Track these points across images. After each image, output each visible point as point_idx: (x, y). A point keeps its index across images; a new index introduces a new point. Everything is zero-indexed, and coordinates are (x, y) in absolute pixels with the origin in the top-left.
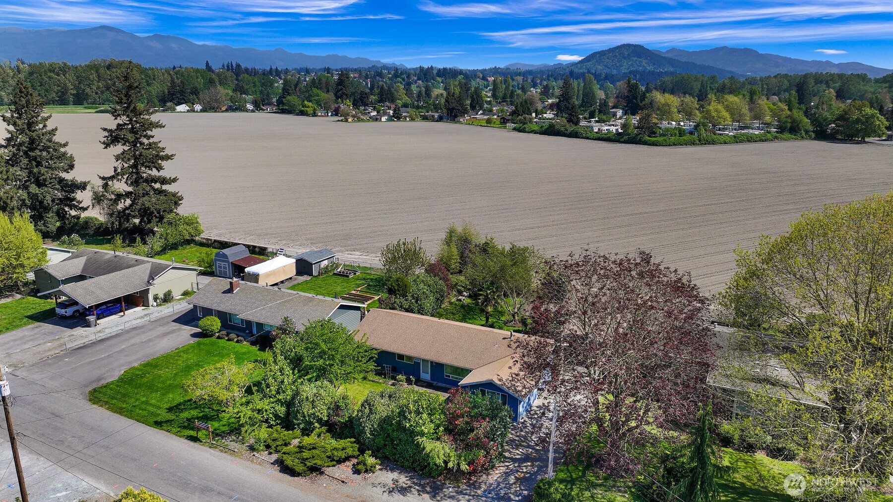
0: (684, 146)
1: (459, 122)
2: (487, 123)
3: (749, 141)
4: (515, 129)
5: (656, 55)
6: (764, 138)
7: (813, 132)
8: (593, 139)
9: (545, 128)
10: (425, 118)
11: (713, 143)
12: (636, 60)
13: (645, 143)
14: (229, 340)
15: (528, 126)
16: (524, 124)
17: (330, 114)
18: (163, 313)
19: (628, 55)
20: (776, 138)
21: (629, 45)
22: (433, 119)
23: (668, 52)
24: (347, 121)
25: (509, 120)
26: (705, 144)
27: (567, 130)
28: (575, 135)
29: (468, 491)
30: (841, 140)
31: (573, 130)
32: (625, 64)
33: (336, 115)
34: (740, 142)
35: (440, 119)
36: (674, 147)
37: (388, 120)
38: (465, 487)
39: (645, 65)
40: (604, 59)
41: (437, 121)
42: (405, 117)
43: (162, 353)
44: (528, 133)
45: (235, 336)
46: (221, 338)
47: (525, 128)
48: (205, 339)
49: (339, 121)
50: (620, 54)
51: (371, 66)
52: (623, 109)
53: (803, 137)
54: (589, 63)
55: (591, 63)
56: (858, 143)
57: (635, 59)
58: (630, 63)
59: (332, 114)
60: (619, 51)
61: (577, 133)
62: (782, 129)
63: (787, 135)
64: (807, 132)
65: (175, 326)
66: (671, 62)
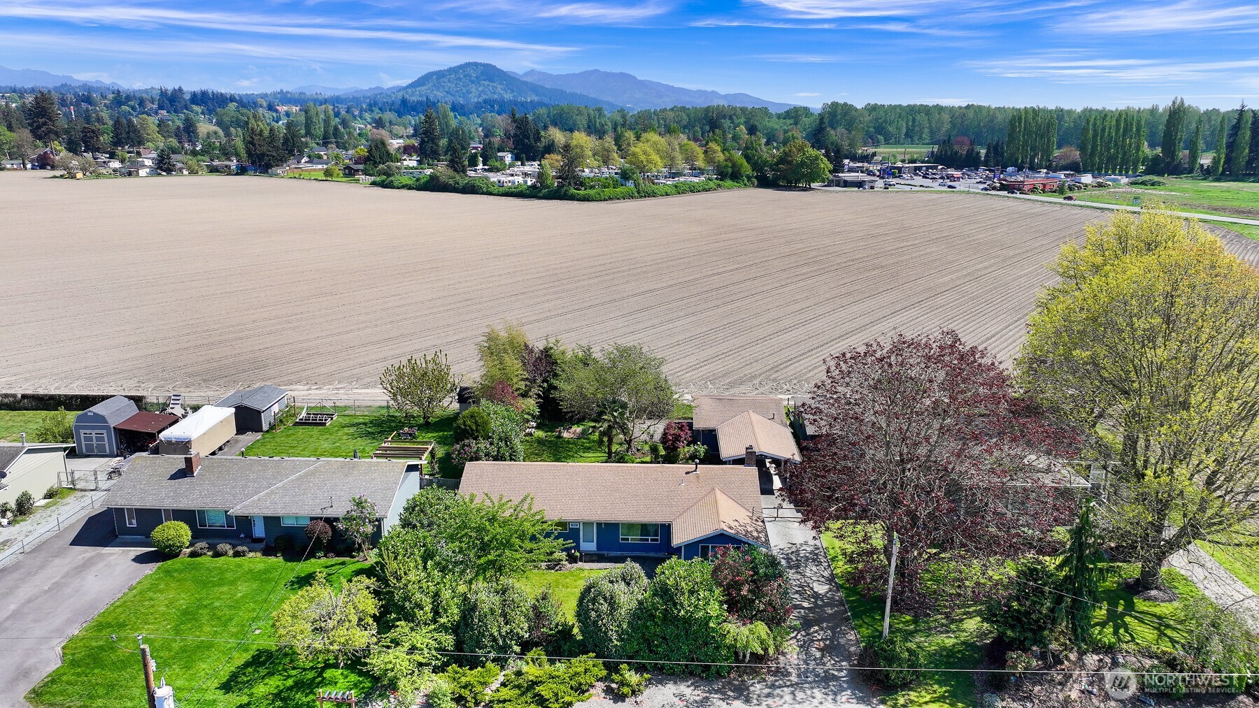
0: (622, 200)
1: (277, 175)
2: (326, 175)
3: (692, 191)
4: (374, 184)
5: (514, 78)
6: (707, 187)
7: (756, 177)
8: (498, 195)
9: (422, 181)
10: (213, 170)
11: (653, 195)
12: (488, 85)
13: (572, 198)
14: (217, 555)
15: (397, 179)
16: (389, 175)
17: (29, 166)
18: (36, 535)
19: (477, 77)
20: (719, 186)
21: (476, 64)
22: (227, 171)
23: (526, 74)
24: (73, 177)
25: (358, 171)
26: (645, 197)
27: (458, 183)
28: (471, 189)
29: (781, 682)
30: (784, 186)
31: (467, 183)
32: (474, 90)
33: (43, 167)
34: (683, 193)
35: (242, 171)
36: (610, 202)
37: (151, 174)
38: (773, 678)
39: (501, 92)
40: (444, 82)
41: (237, 174)
42: (181, 170)
43: (109, 600)
44: (398, 188)
45: (228, 547)
46: (200, 555)
47: (392, 182)
48: (169, 562)
49: (55, 177)
50: (465, 76)
51: (58, 84)
52: (511, 152)
53: (745, 185)
54: (423, 88)
55: (426, 87)
56: (805, 189)
57: (486, 83)
58: (480, 89)
59: (33, 165)
60: (464, 71)
61: (474, 186)
62: (722, 175)
63: (729, 183)
64: (749, 178)
65: (86, 552)
66: (535, 89)
